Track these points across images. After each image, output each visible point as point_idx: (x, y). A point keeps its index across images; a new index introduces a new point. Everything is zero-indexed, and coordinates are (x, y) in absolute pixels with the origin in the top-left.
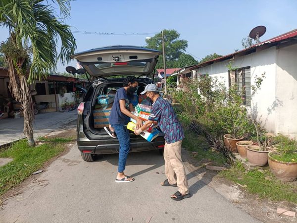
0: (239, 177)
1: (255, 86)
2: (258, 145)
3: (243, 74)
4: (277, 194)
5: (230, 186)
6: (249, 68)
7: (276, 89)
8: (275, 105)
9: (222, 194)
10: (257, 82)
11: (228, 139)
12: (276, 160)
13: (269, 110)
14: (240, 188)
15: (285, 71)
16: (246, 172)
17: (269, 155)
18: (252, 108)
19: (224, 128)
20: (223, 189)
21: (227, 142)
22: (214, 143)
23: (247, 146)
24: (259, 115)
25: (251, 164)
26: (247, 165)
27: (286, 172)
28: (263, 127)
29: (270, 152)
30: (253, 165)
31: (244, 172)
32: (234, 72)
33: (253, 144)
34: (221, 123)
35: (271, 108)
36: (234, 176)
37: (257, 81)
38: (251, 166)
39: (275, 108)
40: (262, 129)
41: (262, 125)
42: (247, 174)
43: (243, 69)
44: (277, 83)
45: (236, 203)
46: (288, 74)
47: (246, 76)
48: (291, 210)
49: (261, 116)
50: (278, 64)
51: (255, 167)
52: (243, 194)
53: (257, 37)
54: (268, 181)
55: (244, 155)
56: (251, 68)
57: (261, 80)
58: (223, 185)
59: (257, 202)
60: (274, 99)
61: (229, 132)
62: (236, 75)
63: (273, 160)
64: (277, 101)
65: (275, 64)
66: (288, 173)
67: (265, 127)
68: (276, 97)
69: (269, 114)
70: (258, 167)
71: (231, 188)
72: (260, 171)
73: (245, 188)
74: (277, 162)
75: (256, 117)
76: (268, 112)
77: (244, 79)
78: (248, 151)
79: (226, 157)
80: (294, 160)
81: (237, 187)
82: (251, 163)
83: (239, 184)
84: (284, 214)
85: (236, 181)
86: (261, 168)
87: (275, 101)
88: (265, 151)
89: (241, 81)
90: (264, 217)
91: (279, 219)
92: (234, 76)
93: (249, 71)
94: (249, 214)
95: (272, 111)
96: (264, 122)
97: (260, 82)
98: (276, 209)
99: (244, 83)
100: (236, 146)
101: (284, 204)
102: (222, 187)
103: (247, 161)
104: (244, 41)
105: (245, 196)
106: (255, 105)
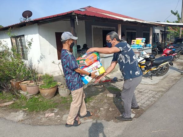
0: (23, 105)
1: (28, 47)
2: (33, 82)
3: (20, 40)
4: (45, 107)
5: (17, 112)
6: (23, 36)
7: (41, 49)
8: (41, 58)
9: (11, 119)
10: (28, 45)
11: (14, 82)
12: (43, 88)
13: (39, 61)
14: (24, 111)
15: (44, 38)
16: (28, 100)
17: (39, 87)
18: (29, 61)
19: (9, 75)
20: (11, 116)
21: (13, 85)
22: (4, 87)
23: (26, 84)
24: (33, 65)
25: (30, 95)
26: (28, 96)
27: (49, 94)
28: (37, 71)
29: (40, 84)
30: (31, 95)
31: (26, 100)
32: (14, 38)
33: (30, 82)
34: (7, 72)
35: (39, 60)
36: (20, 105)
37: (28, 43)
38: (30, 96)
39: (42, 59)
40: (36, 73)
41: (36, 71)
42: (28, 101)
43: (20, 36)
44: (40, 45)
45: (21, 121)
46: (46, 40)
47: (22, 41)
48: (52, 112)
49: (35, 65)
50: (40, 34)
51: (32, 95)
52: (26, 114)
53: (27, 17)
54: (40, 101)
55: (25, 90)
56: (25, 36)
57: (31, 43)
58: (12, 113)
59: (34, 115)
60: (40, 55)
61: (13, 77)
62: (16, 40)
63: (41, 89)
64: (42, 56)
65: (38, 34)
66: (50, 93)
67: (38, 72)
68: (41, 54)
69: (39, 63)
70: (35, 95)
71: (18, 113)
72: (36, 97)
73: (27, 110)
74: (43, 89)
75: (32, 66)
76: (38, 62)
77: (21, 43)
78: (27, 87)
79: (13, 94)
80: (52, 86)
81: (21, 111)
82: (30, 93)
83: (23, 109)
84: (49, 116)
85: (21, 108)
86: (36, 95)
87: (41, 56)
88: (37, 85)
89: (20, 44)
90: (38, 122)
91: (46, 120)
92: (15, 41)
93: (24, 38)
94: (30, 124)
95: (40, 62)
96: (37, 69)
97: (30, 44)
98: (45, 115)
99: (22, 45)
100: (20, 86)
101: (49, 111)
102: (11, 115)
103: (28, 93)
104: (21, 20)
105: (27, 115)
106: (30, 59)
